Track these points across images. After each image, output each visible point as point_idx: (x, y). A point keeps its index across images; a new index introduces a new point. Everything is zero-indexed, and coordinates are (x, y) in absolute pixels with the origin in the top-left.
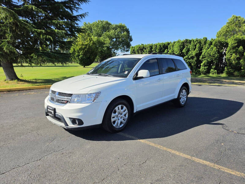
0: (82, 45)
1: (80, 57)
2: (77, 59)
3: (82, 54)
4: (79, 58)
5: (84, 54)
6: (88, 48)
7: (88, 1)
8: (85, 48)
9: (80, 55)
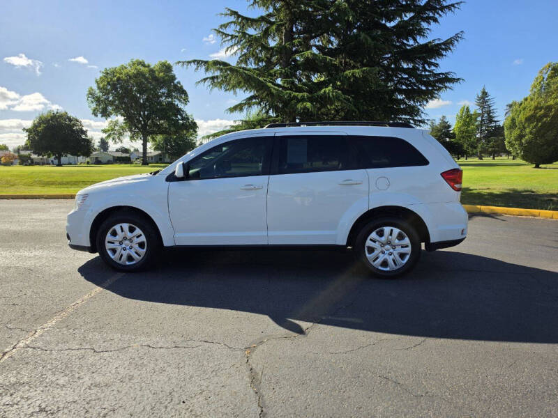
0: (536, 108)
1: (523, 141)
2: (516, 146)
3: (531, 133)
4: (521, 144)
5: (538, 134)
6: (553, 116)
7: (457, 3)
8: (545, 115)
9: (524, 136)
